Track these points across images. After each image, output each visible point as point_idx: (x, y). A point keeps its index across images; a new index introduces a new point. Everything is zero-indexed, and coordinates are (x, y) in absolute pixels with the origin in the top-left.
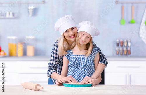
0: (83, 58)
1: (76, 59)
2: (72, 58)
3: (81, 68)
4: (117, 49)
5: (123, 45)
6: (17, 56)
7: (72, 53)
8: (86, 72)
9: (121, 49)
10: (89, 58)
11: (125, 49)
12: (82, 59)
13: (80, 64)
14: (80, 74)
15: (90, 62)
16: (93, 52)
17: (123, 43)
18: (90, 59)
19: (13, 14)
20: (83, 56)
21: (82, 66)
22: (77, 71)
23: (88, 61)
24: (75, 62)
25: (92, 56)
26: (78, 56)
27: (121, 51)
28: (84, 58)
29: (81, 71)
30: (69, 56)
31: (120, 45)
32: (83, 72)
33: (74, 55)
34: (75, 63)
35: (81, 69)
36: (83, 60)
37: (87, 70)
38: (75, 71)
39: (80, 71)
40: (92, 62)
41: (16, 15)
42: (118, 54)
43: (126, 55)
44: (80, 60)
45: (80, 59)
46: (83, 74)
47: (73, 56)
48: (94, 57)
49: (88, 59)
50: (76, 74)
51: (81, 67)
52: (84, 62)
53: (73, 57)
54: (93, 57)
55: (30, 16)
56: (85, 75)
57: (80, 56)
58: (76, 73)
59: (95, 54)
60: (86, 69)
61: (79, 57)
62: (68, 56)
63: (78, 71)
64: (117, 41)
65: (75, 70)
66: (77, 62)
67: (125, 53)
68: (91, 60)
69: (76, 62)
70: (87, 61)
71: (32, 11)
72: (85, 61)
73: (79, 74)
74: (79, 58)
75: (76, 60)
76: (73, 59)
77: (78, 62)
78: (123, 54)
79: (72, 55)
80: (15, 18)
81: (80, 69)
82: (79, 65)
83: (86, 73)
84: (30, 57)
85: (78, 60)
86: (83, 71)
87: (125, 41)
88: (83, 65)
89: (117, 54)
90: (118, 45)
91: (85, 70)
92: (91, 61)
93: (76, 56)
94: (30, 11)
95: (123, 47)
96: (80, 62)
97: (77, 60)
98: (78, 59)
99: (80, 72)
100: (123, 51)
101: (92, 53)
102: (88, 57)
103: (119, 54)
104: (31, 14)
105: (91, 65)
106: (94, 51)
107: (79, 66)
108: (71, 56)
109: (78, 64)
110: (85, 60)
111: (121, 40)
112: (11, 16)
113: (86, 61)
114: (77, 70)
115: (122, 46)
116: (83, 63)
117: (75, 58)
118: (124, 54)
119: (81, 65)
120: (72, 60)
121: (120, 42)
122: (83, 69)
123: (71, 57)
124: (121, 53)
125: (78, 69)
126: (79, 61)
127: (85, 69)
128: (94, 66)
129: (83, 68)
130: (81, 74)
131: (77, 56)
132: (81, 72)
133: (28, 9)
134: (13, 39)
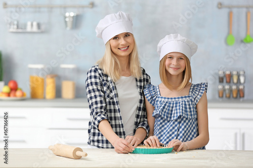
0: (176, 103)
1: (165, 105)
2: (158, 103)
3: (174, 121)
4: (220, 87)
5: (232, 81)
6: (44, 98)
7: (159, 93)
8: (181, 127)
9: (227, 87)
10: (187, 103)
11: (234, 87)
12: (174, 105)
13: (171, 114)
14: (171, 130)
15: (188, 110)
16: (196, 93)
17: (231, 76)
18: (189, 105)
19: (39, 26)
20: (177, 100)
21: (175, 118)
22: (166, 126)
23: (186, 108)
24: (162, 111)
25: (193, 100)
26: (168, 98)
27: (227, 92)
28: (179, 103)
29: (174, 125)
30: (154, 98)
31: (225, 81)
32: (176, 128)
33: (162, 98)
34: (163, 113)
35: (174, 123)
36: (176, 106)
37: (183, 124)
38: (163, 126)
39: (171, 126)
40: (192, 109)
41: (43, 27)
42: (222, 97)
43: (236, 98)
44: (173, 107)
45: (171, 105)
46: (176, 131)
47: (160, 99)
48: (197, 101)
49: (185, 105)
50: (165, 131)
51: (172, 119)
52: (178, 111)
53: (160, 101)
54: (195, 101)
55: (68, 28)
56: (179, 132)
57: (172, 99)
58: (165, 129)
59: (198, 96)
60: (182, 122)
61: (170, 100)
62: (152, 98)
63: (168, 126)
64: (221, 73)
65: (163, 124)
66: (167, 111)
67: (235, 95)
68: (191, 106)
69: (165, 110)
70: (184, 109)
71: (71, 19)
72: (179, 109)
73: (169, 130)
74: (170, 103)
75: (164, 108)
76: (159, 105)
77: (169, 110)
78: (231, 96)
79: (159, 97)
80: (42, 32)
81: (172, 123)
82: (169, 116)
83: (181, 130)
84: (68, 100)
85: (169, 106)
86: (176, 126)
87: (235, 73)
88: (177, 116)
89: (219, 97)
90: (221, 80)
91: (181, 125)
92: (190, 108)
93: (165, 98)
94: (67, 20)
95: (232, 84)
96: (172, 111)
97: (166, 107)
98: (168, 104)
99: (171, 128)
100: (231, 90)
101: (194, 95)
102: (185, 102)
103: (224, 96)
104: (69, 25)
105: (191, 115)
106: (196, 91)
107: (171, 118)
108: (157, 99)
109: (168, 113)
110: (179, 106)
111: (228, 73)
112: (35, 29)
113: (182, 110)
114: (166, 124)
115: (229, 82)
116: (177, 113)
117: (163, 102)
118: (233, 97)
119: (173, 115)
120: (158, 107)
121: (225, 75)
122: (176, 123)
123: (157, 101)
124: (228, 95)
125: (168, 122)
126: (171, 109)
127: (180, 123)
128: (195, 116)
129: (176, 120)
130: (173, 130)
131: (167, 100)
132: (173, 128)
133: (65, 17)
134: (37, 69)
